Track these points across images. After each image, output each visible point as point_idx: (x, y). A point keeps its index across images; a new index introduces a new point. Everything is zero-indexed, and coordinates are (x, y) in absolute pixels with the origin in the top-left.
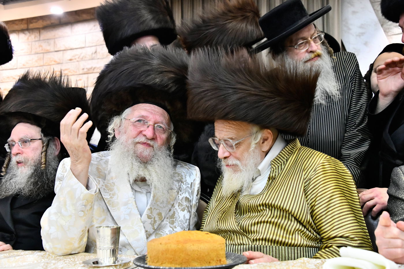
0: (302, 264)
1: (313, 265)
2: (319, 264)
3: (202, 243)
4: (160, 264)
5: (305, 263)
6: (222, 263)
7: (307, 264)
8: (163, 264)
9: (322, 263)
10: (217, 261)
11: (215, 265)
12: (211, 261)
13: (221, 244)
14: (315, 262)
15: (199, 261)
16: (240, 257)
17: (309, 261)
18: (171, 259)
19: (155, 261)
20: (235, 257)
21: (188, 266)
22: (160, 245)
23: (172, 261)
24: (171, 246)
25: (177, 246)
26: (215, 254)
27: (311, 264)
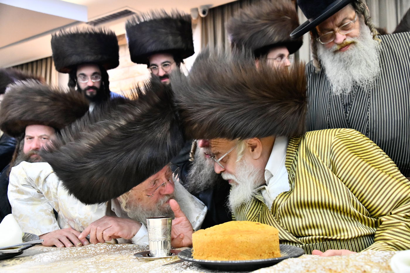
0: (366, 257)
1: (379, 258)
2: (387, 256)
3: (251, 233)
4: (206, 257)
5: (370, 255)
6: (275, 256)
7: (372, 256)
8: (209, 258)
9: (390, 255)
10: (270, 254)
11: (268, 259)
12: (263, 254)
13: (273, 235)
14: (381, 254)
15: (248, 254)
16: (296, 250)
17: (375, 253)
18: (217, 251)
19: (201, 255)
20: (290, 250)
21: (237, 260)
22: (205, 236)
23: (219, 253)
24: (216, 237)
25: (223, 237)
26: (267, 246)
27: (377, 257)
